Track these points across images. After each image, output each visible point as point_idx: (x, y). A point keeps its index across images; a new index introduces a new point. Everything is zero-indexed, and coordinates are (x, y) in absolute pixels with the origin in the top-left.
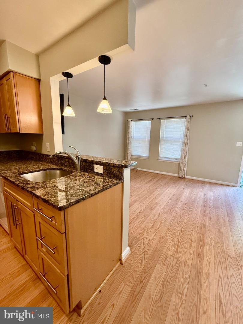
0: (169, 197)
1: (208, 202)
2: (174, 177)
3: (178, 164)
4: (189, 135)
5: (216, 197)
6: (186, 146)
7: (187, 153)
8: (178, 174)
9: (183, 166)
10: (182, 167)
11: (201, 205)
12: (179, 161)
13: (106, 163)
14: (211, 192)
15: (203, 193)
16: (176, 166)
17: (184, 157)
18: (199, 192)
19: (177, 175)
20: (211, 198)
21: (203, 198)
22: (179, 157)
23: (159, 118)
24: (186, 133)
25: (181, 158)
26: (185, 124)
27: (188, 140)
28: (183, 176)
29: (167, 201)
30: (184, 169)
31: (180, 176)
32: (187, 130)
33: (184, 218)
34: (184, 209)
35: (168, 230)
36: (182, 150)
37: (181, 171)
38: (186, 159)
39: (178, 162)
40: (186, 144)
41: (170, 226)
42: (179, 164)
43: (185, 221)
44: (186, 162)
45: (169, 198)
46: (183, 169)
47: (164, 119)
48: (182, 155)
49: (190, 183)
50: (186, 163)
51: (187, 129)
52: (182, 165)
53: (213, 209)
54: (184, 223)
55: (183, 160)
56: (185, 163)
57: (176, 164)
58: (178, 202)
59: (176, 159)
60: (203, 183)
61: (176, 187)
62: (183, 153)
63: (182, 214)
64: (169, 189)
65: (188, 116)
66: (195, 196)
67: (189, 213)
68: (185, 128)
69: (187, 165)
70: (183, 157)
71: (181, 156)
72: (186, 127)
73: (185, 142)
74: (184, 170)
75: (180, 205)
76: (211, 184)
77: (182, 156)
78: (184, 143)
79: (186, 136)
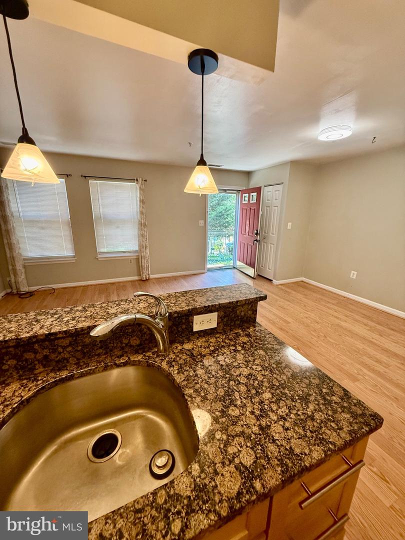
2: (134, 281)
3: (136, 260)
8: (140, 275)
10: (144, 263)
12: (138, 254)
13: (229, 303)
16: (132, 263)
17: (144, 248)
19: (136, 278)
22: (136, 248)
23: (85, 177)
24: (142, 208)
25: (140, 249)
28: (148, 276)
31: (143, 278)
36: (138, 237)
37: (144, 270)
38: (148, 250)
39: (135, 257)
42: (138, 259)
44: (148, 254)
47: (95, 180)
48: (142, 244)
50: (148, 256)
51: (142, 202)
52: (143, 260)
55: (144, 252)
57: (132, 261)
59: (130, 252)
62: (142, 242)
65: (140, 180)
68: (138, 199)
69: (149, 258)
73: (143, 223)
74: (147, 268)
77: (141, 246)
79: (142, 213)
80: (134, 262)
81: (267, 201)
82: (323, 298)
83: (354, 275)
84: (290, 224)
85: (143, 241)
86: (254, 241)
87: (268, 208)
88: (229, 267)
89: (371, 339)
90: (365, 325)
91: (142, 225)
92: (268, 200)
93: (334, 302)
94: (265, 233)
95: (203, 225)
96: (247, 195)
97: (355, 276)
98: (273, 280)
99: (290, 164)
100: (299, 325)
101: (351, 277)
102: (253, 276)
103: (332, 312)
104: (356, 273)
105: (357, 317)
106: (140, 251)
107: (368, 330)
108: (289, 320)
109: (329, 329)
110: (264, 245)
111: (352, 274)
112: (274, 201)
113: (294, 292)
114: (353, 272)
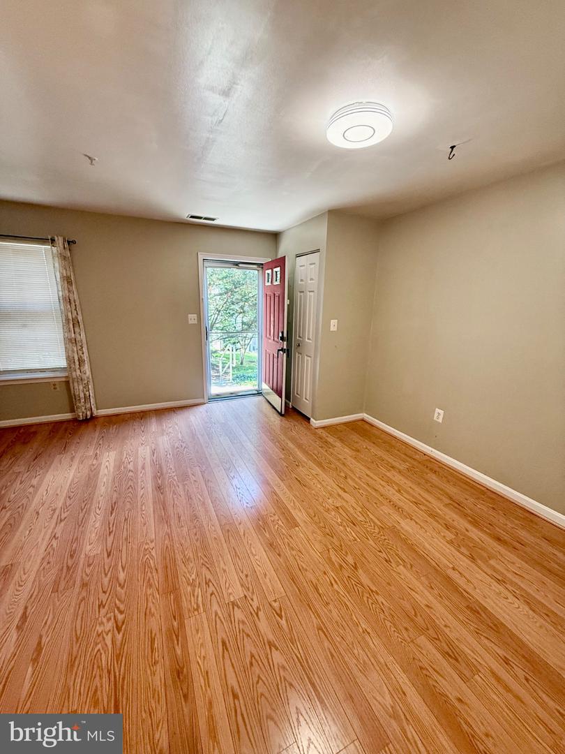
0: (54, 510)
1: (165, 471)
2: (61, 423)
3: (64, 384)
4: (76, 296)
5: (178, 448)
6: (77, 329)
7: (85, 349)
8: (72, 410)
9: (81, 387)
10: (79, 389)
11: (150, 490)
12: (66, 374)
14: (165, 438)
15: (148, 447)
16: (58, 389)
17: (77, 363)
18: (139, 449)
19: (68, 416)
20: (168, 456)
21: (151, 466)
22: (63, 363)
24: (67, 292)
25: (69, 365)
26: (57, 265)
27: (79, 313)
28: (89, 413)
29: (50, 531)
30: (85, 394)
31: (79, 416)
32: (68, 282)
33: (116, 565)
34: (110, 533)
35: (71, 664)
36: (65, 344)
37: (80, 402)
38: (87, 367)
39: (64, 379)
40: (76, 323)
41: (77, 639)
42: (67, 383)
43: (122, 576)
44: (88, 373)
45: (55, 516)
46: (82, 395)
48: (71, 357)
49: (113, 430)
50: (88, 378)
51: (67, 280)
52: (76, 384)
53: (178, 486)
54: (120, 585)
55: (78, 371)
56: (84, 377)
57: (57, 386)
58: (89, 514)
59: (53, 370)
60: (143, 416)
61: (72, 459)
62: (70, 352)
63: (109, 556)
64: (49, 477)
65: (59, 241)
66: (130, 467)
67: (126, 539)
68: (58, 277)
69: (91, 381)
70: (74, 362)
71: (68, 358)
72: (61, 274)
73: (70, 318)
74: (87, 398)
75: (97, 525)
76: (160, 413)
77: (70, 360)
78: (67, 320)
79: (68, 301)
80: (61, 389)
81: (300, 282)
82: (385, 457)
83: (439, 415)
84: (334, 322)
85: (73, 351)
86: (279, 350)
87: (302, 294)
88: (251, 393)
89: (450, 573)
90: (447, 527)
91: (72, 324)
92: (302, 280)
93: (403, 467)
94: (299, 337)
95: (196, 322)
96: (270, 270)
97: (441, 417)
98: (311, 419)
99: (327, 215)
100: (313, 532)
101: (435, 418)
102: (280, 411)
103: (391, 492)
104: (442, 412)
105: (437, 506)
106: (70, 368)
107: (451, 542)
108: (300, 516)
109: (371, 542)
110: (299, 357)
111: (436, 415)
112: (309, 282)
113: (338, 444)
114: (438, 410)
